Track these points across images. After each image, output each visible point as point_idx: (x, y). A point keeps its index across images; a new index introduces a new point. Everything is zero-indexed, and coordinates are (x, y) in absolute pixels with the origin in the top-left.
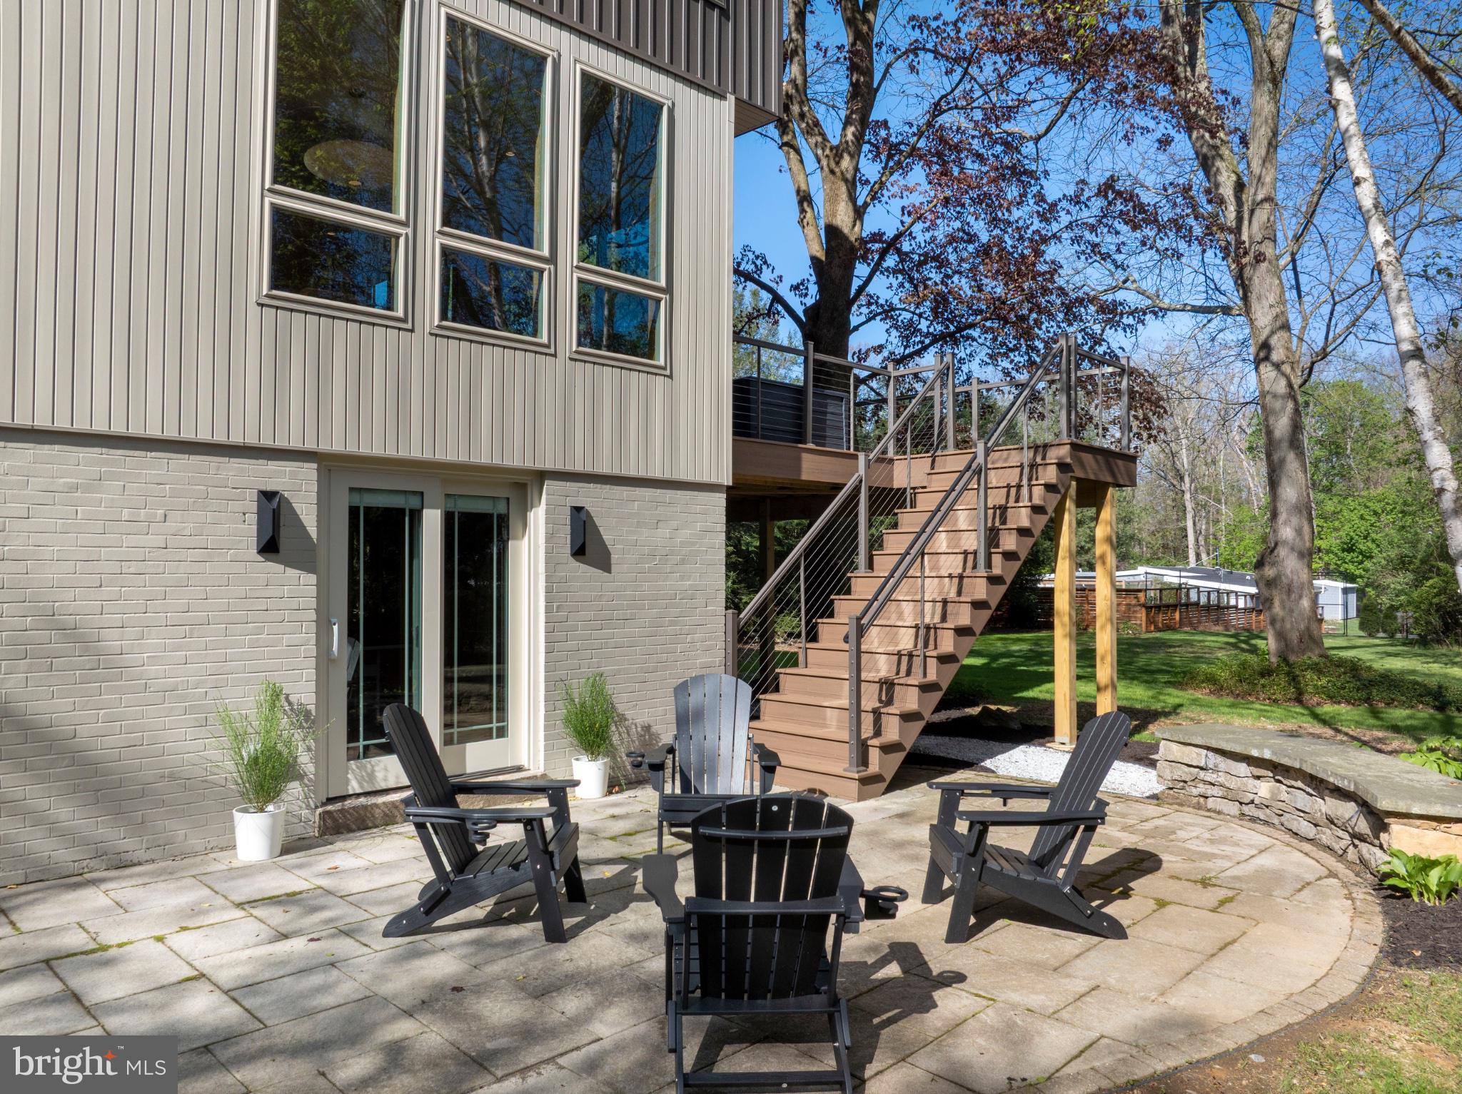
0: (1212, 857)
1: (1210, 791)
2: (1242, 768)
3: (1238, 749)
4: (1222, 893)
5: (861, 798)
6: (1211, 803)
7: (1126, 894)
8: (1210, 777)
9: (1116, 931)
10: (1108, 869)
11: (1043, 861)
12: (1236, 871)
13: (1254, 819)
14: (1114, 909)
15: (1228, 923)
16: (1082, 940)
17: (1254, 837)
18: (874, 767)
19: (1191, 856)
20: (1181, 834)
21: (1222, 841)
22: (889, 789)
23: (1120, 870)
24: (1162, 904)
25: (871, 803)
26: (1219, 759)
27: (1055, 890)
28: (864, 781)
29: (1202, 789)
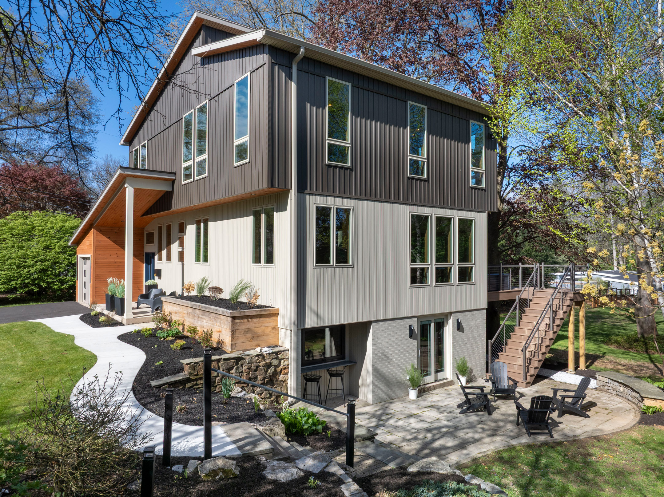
0: (608, 404)
1: (609, 388)
2: (617, 384)
3: (616, 379)
4: (609, 411)
5: (526, 387)
6: (609, 391)
7: (590, 411)
8: (609, 385)
9: (588, 417)
10: (586, 405)
11: (574, 404)
12: (613, 407)
13: (619, 396)
14: (587, 413)
15: (610, 416)
16: (582, 418)
17: (618, 399)
18: (528, 380)
19: (604, 404)
20: (602, 398)
21: (611, 400)
22: (532, 385)
23: (588, 406)
24: (597, 413)
25: (528, 388)
26: (611, 381)
27: (577, 409)
28: (527, 383)
29: (607, 388)
